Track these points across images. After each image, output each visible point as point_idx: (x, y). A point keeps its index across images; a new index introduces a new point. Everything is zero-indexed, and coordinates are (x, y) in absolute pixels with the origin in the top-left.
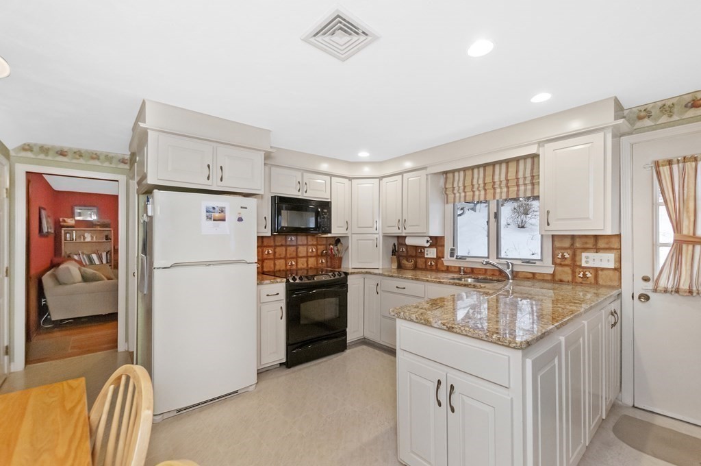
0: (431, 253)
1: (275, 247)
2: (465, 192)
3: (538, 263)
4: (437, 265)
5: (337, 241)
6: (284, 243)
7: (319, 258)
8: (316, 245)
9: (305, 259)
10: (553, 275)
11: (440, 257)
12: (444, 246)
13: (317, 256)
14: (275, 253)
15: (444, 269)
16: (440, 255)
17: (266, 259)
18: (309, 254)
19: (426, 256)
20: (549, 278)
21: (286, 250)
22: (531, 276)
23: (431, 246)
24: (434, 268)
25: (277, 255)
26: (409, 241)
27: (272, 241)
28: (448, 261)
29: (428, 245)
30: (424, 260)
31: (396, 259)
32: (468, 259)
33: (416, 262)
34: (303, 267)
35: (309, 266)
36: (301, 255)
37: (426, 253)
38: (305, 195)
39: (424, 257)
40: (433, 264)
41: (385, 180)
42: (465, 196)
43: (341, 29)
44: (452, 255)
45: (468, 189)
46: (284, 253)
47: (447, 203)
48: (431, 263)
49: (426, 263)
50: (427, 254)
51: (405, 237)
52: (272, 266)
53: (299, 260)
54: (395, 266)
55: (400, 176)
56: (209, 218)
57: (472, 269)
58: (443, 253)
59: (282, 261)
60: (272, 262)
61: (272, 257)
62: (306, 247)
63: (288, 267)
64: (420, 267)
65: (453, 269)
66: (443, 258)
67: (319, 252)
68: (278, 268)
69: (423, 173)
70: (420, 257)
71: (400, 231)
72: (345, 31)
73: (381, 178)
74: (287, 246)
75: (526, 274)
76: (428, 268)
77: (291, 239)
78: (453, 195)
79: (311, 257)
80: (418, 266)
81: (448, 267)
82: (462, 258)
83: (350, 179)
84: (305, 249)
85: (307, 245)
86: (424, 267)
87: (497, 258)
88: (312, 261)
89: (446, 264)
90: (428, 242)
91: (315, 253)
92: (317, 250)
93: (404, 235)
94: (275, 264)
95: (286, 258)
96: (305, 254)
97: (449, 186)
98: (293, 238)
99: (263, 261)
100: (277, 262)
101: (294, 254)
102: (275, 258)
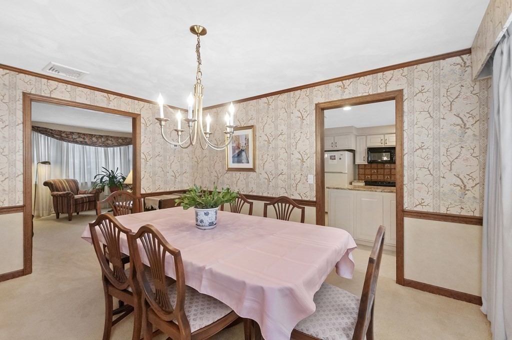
1: (377, 169)
6: (383, 167)
14: (377, 172)
21: (384, 171)
25: (379, 173)
38: (386, 145)
56: (331, 159)
59: (382, 176)
61: (376, 173)
63: (385, 179)
68: (379, 178)
74: (384, 169)
94: (378, 177)
95: (384, 175)
98: (388, 165)
99: (371, 175)
100: (379, 176)
101: (389, 173)
102: (377, 174)
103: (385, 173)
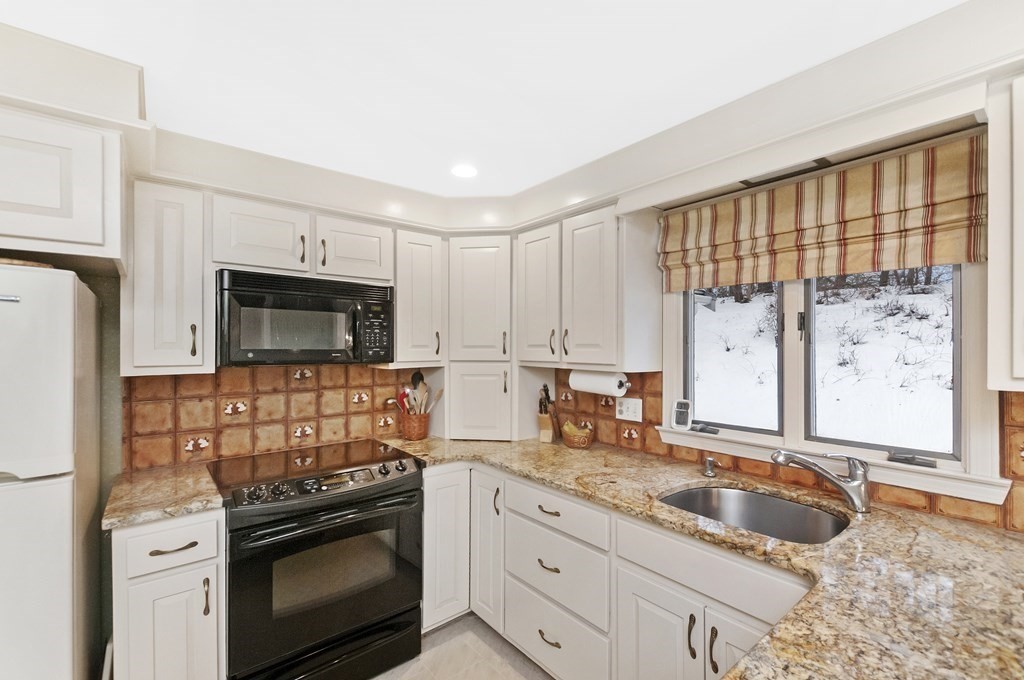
0: (631, 410)
1: (255, 395)
2: (715, 261)
3: (945, 467)
4: (643, 439)
5: (417, 376)
6: (281, 385)
7: (380, 416)
8: (371, 388)
9: (341, 421)
10: (1005, 509)
11: (651, 422)
12: (660, 395)
13: (372, 412)
14: (254, 409)
15: (662, 451)
16: (651, 416)
17: (228, 426)
18: (353, 408)
19: (618, 416)
20: (991, 516)
21: (288, 403)
22: (922, 502)
23: (629, 394)
24: (637, 445)
25: (262, 415)
26: (577, 382)
27: (247, 382)
28: (670, 432)
29: (623, 391)
30: (613, 425)
31: (550, 422)
32: (723, 434)
33: (595, 430)
34: (335, 438)
35: (353, 435)
36: (328, 411)
37: (618, 408)
38: (321, 269)
39: (612, 418)
40: (635, 435)
41: (524, 237)
42: (716, 272)
44: (682, 418)
45: (725, 252)
46: (282, 408)
47: (669, 290)
48: (630, 434)
49: (618, 431)
50: (621, 412)
51: (570, 371)
52: (247, 440)
53: (324, 422)
54: (547, 435)
55: (557, 225)
57: (736, 460)
58: (659, 412)
59: (279, 429)
60: (248, 433)
61: (245, 419)
62: (342, 392)
63: (294, 442)
64: (605, 440)
65: (683, 454)
66: (660, 424)
67: (379, 401)
68: (262, 445)
69: (608, 213)
70: (605, 418)
71: (555, 358)
73: (514, 234)
74: (289, 392)
75: (905, 495)
76: (624, 443)
77: (303, 375)
78: (683, 271)
79: (357, 413)
80: (599, 437)
81: (671, 447)
82: (709, 428)
83: (446, 236)
84: (342, 397)
85: (346, 386)
86: (614, 442)
87: (809, 437)
88: (360, 426)
89: (666, 439)
90: (621, 385)
91: (367, 406)
92: (373, 398)
93: (565, 367)
94: (254, 438)
95: (286, 421)
96: (341, 408)
97: (673, 245)
98: (308, 373)
99: (217, 432)
100: (262, 432)
101: (311, 410)
102: (254, 423)
103: (294, 414)
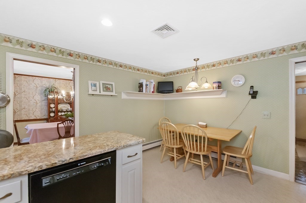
43: (166, 29)
72: (167, 29)
